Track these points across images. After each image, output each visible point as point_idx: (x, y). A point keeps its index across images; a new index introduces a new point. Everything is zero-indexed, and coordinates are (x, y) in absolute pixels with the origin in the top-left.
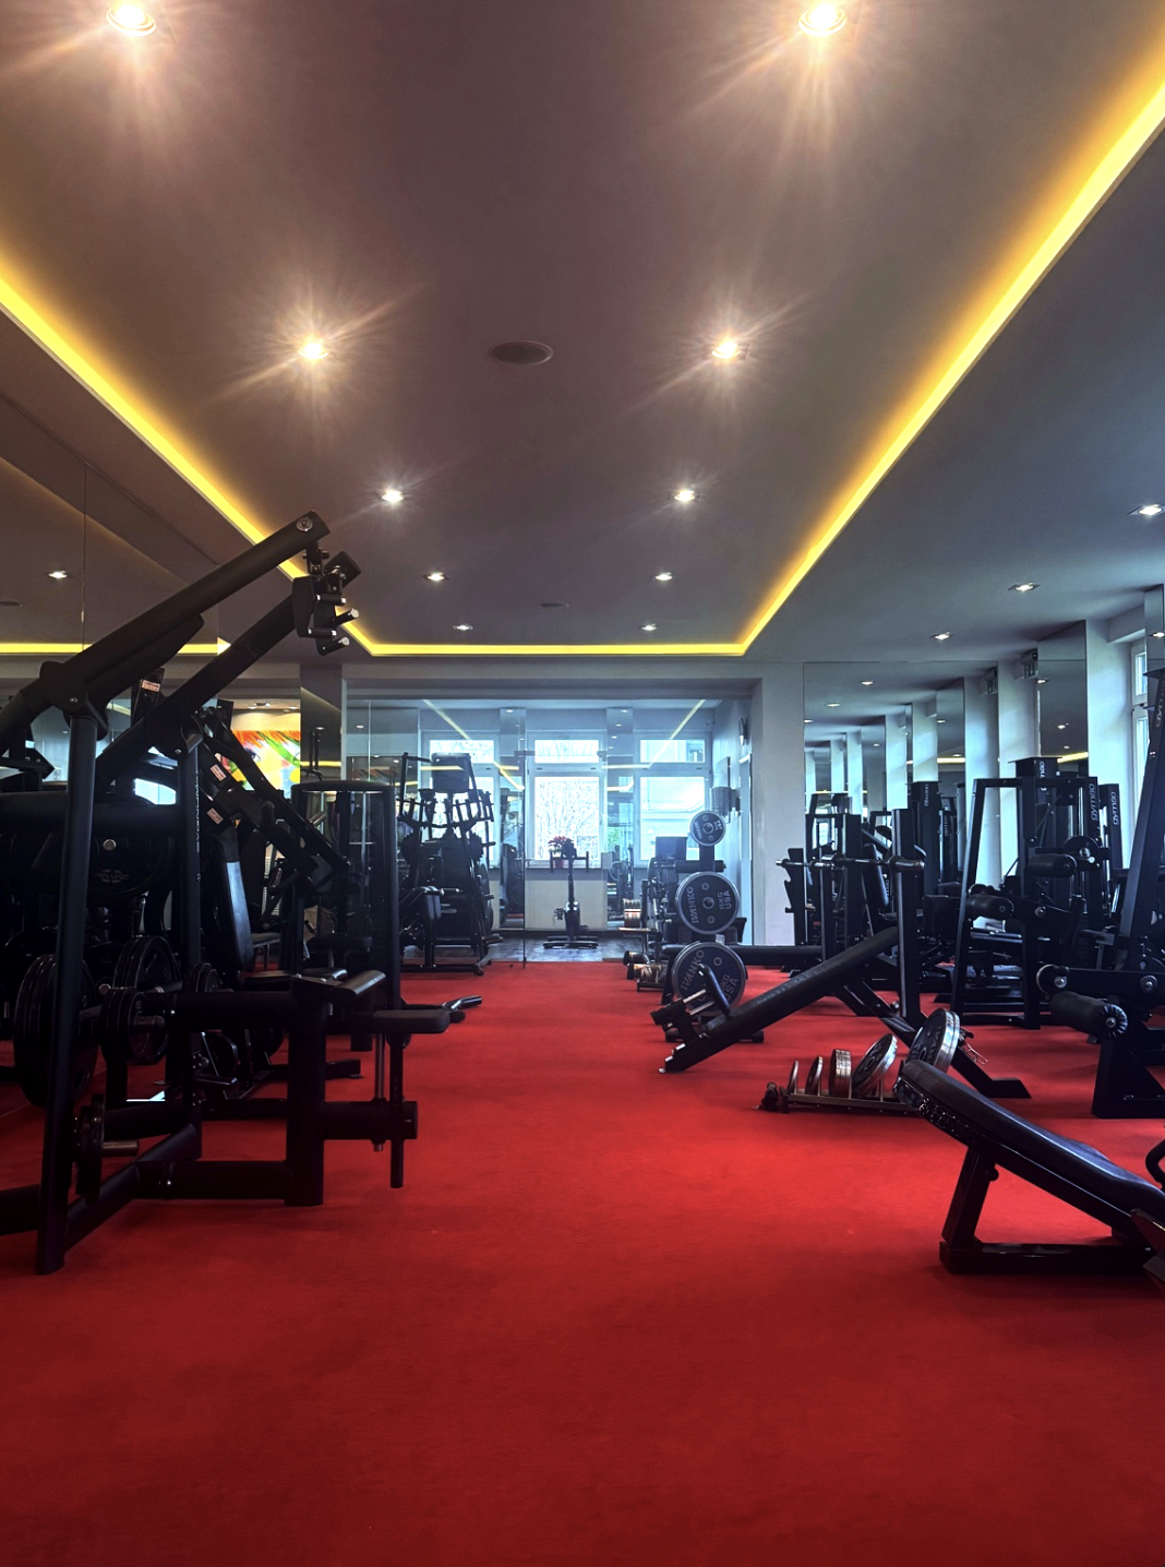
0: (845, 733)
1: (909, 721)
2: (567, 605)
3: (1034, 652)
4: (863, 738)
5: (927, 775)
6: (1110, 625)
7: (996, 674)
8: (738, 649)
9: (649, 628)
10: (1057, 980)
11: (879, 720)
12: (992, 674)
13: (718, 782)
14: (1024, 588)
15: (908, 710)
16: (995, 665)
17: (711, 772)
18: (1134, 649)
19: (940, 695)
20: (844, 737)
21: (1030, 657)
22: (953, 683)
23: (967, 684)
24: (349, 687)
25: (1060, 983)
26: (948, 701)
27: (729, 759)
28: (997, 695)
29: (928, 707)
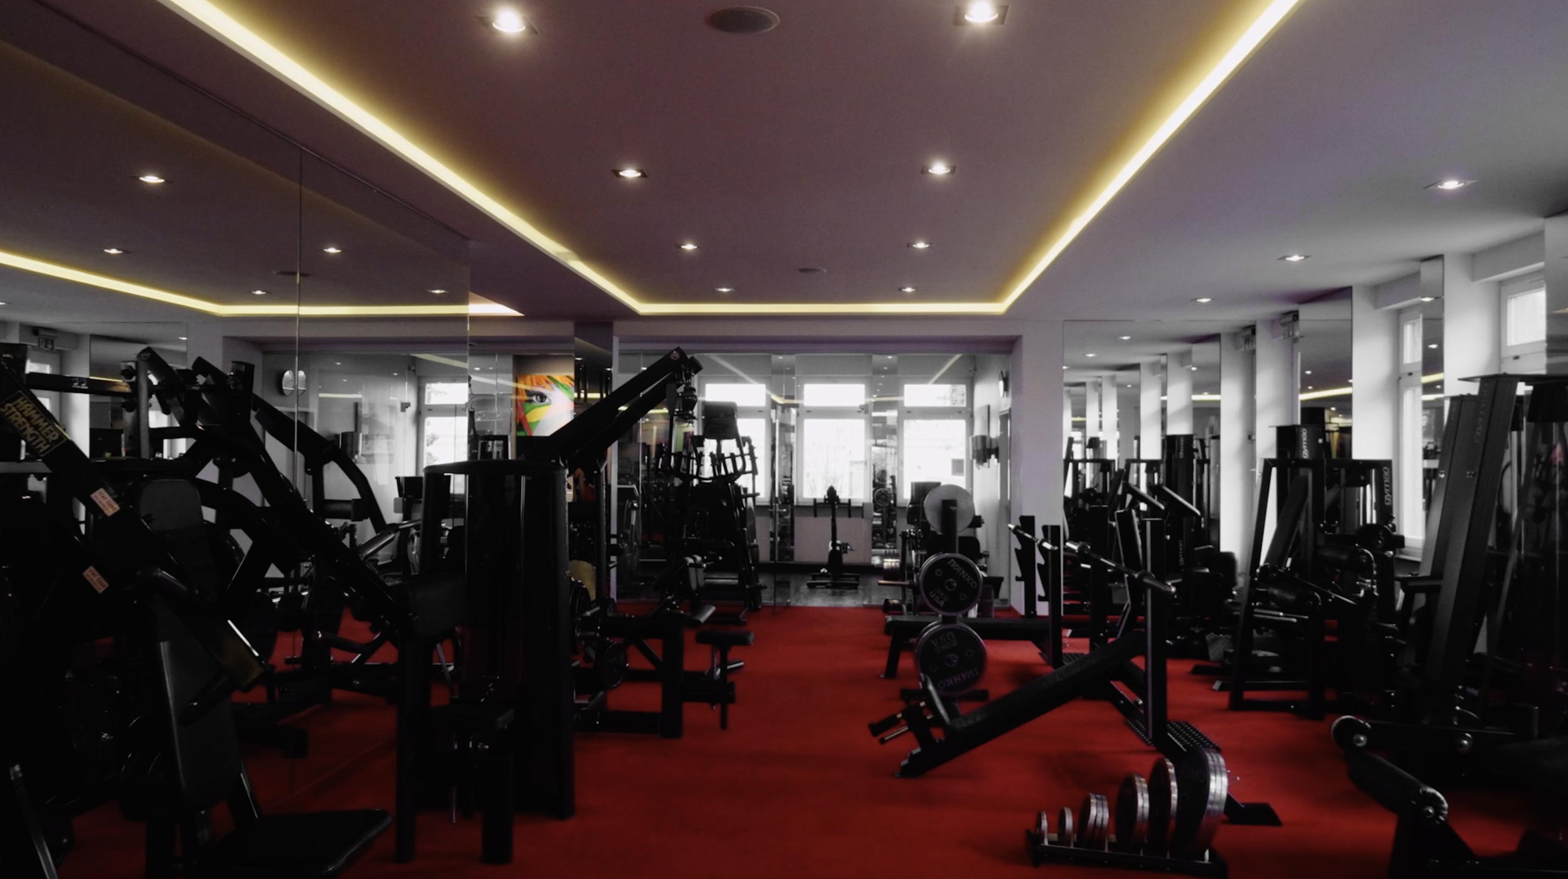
0: (1100, 377)
1: (1164, 367)
2: (825, 271)
3: (1295, 315)
4: (1118, 380)
5: (1180, 427)
6: (1379, 292)
7: (1254, 332)
8: (998, 308)
9: (909, 290)
10: (1355, 738)
11: (1135, 367)
12: (1249, 332)
13: (978, 431)
14: (1295, 258)
15: (1163, 359)
16: (1253, 323)
17: (972, 416)
18: (1403, 316)
19: (1196, 348)
20: (1099, 380)
21: (1290, 318)
22: (1212, 338)
23: (1223, 338)
24: (621, 342)
25: (1359, 741)
26: (1204, 353)
27: (989, 407)
28: (1254, 352)
29: (1184, 358)
